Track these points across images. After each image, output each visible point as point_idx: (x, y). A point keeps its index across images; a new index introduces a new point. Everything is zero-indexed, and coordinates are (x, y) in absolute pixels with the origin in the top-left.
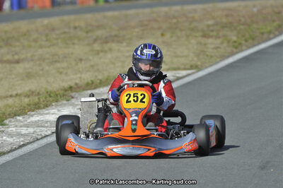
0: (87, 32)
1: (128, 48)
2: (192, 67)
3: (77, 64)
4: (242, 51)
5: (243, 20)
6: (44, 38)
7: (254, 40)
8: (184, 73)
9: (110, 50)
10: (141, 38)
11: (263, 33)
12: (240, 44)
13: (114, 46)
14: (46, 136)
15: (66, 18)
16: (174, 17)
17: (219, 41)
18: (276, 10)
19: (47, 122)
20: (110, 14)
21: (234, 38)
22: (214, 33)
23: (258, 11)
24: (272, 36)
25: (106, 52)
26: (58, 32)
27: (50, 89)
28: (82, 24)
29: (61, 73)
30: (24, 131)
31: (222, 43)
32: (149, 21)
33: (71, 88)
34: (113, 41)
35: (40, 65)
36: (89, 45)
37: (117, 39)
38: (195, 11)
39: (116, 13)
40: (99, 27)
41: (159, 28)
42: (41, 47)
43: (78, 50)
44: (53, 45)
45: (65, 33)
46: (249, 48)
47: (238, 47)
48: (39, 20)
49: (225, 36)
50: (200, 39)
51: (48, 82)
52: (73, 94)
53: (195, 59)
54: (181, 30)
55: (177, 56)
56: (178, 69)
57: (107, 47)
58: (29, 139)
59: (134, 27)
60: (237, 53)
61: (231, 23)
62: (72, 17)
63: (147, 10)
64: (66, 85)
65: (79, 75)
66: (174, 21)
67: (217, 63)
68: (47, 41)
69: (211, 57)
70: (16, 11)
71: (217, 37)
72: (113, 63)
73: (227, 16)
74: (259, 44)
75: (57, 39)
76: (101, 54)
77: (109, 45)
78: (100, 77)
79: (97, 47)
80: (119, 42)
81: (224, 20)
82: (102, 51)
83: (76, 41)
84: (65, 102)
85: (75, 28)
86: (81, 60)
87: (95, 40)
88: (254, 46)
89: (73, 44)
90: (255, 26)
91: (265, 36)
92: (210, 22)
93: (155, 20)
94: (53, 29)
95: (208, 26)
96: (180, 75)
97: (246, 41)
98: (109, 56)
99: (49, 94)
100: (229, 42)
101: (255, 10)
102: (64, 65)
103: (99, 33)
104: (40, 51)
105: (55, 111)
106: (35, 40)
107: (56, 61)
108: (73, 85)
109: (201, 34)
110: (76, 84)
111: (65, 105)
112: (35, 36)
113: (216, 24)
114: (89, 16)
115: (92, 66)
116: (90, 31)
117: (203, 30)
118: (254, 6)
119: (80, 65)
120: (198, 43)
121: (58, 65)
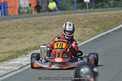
0: (34, 26)
1: (51, 32)
3: (29, 39)
4: (100, 33)
5: (101, 20)
6: (16, 28)
7: (106, 29)
9: (44, 33)
10: (57, 28)
11: (109, 26)
12: (100, 30)
13: (45, 31)
14: (16, 70)
15: (25, 19)
16: (71, 19)
17: (90, 29)
18: (115, 16)
19: (16, 64)
20: (44, 17)
21: (97, 28)
22: (89, 26)
23: (107, 16)
24: (113, 27)
25: (42, 34)
26: (21, 25)
27: (18, 50)
28: (32, 22)
29: (23, 43)
30: (7, 68)
31: (92, 30)
32: (60, 20)
33: (27, 49)
34: (45, 29)
35: (14, 39)
36: (34, 31)
37: (46, 28)
38: (80, 16)
39: (46, 17)
40: (39, 23)
42: (14, 32)
43: (30, 33)
44: (19, 31)
45: (24, 26)
46: (104, 32)
47: (99, 32)
48: (13, 20)
49: (93, 27)
50: (82, 28)
51: (17, 47)
52: (28, 52)
53: (80, 37)
57: (42, 32)
58: (9, 71)
60: (98, 34)
61: (96, 21)
62: (28, 19)
63: (60, 16)
64: (25, 48)
65: (30, 44)
67: (90, 38)
69: (87, 36)
70: (3, 16)
71: (90, 27)
72: (45, 39)
73: (94, 18)
74: (108, 30)
75: (21, 28)
76: (40, 35)
77: (43, 31)
79: (38, 32)
80: (47, 30)
81: (93, 20)
82: (40, 34)
83: (29, 29)
84: (24, 55)
85: (29, 23)
86: (31, 37)
87: (37, 29)
88: (106, 31)
89: (28, 30)
90: (106, 22)
91: (110, 27)
92: (86, 21)
93: (63, 20)
94: (19, 24)
95: (86, 23)
97: (102, 29)
98: (43, 35)
99: (18, 52)
100: (95, 29)
101: (106, 16)
102: (24, 39)
103: (39, 26)
104: (14, 34)
105: (20, 59)
106: (12, 29)
107: (20, 38)
108: (28, 48)
110: (29, 48)
111: (24, 57)
112: (11, 27)
113: (90, 22)
114: (35, 18)
115: (36, 40)
116: (35, 25)
117: (83, 25)
118: (106, 14)
119: (31, 40)
120: (81, 30)
121: (21, 40)
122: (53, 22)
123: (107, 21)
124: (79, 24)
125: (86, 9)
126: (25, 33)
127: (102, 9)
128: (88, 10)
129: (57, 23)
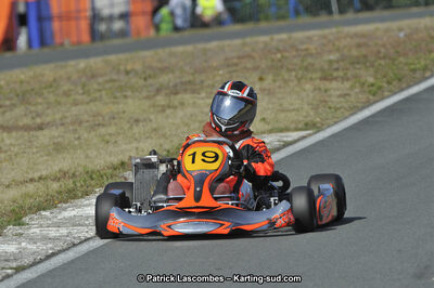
0: (145, 79)
1: (208, 101)
2: (307, 126)
3: (131, 128)
4: (383, 98)
5: (383, 50)
6: (81, 91)
7: (402, 82)
8: (295, 135)
9: (182, 104)
11: (414, 71)
12: (380, 88)
13: (187, 97)
14: (87, 240)
15: (113, 58)
16: (279, 51)
17: (347, 85)
19: (88, 218)
20: (180, 49)
21: (371, 80)
22: (341, 73)
23: (406, 36)
24: (428, 74)
25: (175, 108)
26: (101, 80)
27: (91, 167)
28: (138, 67)
29: (108, 142)
30: (53, 233)
31: (352, 88)
32: (239, 58)
33: (123, 164)
34: (185, 91)
35: (75, 131)
36: (147, 98)
37: (191, 87)
38: (310, 39)
39: (189, 48)
40: (164, 70)
41: (256, 68)
42: (76, 103)
43: (133, 106)
44: (94, 100)
45: (112, 80)
46: (395, 93)
47: (376, 93)
48: (72, 63)
49: (356, 77)
50: (317, 82)
51: (87, 156)
52: (127, 174)
53: (312, 113)
54: (289, 70)
55: (283, 111)
56: (287, 129)
57: (176, 100)
58: (60, 245)
59: (217, 69)
60: (376, 102)
61: (365, 57)
62: (122, 56)
63: (238, 42)
64: (115, 160)
65: (135, 145)
66: (279, 56)
67: (346, 118)
68: (83, 94)
69: (336, 109)
70: (36, 50)
71: (345, 79)
72: (187, 125)
73: (359, 46)
74: (409, 87)
75: (100, 91)
76: (168, 111)
77: (179, 96)
78: (167, 147)
79: (161, 100)
80: (193, 92)
81: (355, 52)
82: (169, 107)
83: (129, 93)
85: (127, 73)
86: (137, 121)
87: (158, 91)
88: (402, 90)
89: (125, 97)
90: (401, 59)
91: (418, 75)
92: (332, 57)
93: (250, 57)
94: (94, 76)
95: (330, 62)
96: (290, 139)
97: (389, 83)
98: (180, 113)
99: (90, 175)
100: (363, 85)
101: (402, 35)
102: (112, 129)
103: (164, 79)
104: (75, 110)
106: (67, 94)
107: (99, 125)
108: (126, 160)
109: (318, 75)
112: (65, 88)
113: (343, 59)
114: (147, 53)
115: (155, 130)
116: (150, 77)
117: (322, 70)
118: (400, 30)
119: (136, 130)
120: (315, 89)
121: (103, 130)
122: (215, 64)
123: (405, 55)
124: (306, 69)
125: (330, 12)
126: (114, 108)
127: (386, 13)
128: (336, 17)
129: (228, 66)
